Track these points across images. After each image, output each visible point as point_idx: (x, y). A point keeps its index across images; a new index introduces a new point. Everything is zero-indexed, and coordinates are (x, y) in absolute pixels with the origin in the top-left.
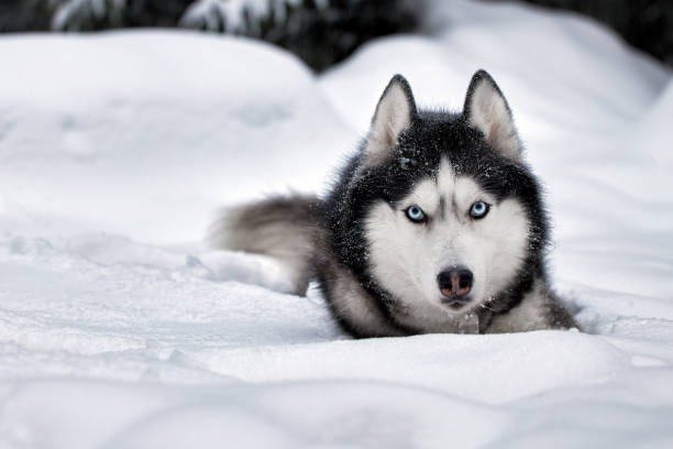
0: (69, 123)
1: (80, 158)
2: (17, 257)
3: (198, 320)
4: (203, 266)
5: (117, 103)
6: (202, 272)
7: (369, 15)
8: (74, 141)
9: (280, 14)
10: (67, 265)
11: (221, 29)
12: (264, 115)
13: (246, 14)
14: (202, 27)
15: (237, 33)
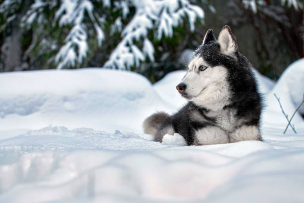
0: (65, 99)
1: (70, 111)
2: (55, 133)
3: (121, 149)
4: (121, 133)
5: (83, 92)
6: (121, 135)
7: (168, 65)
8: (68, 105)
9: (138, 64)
10: (73, 135)
11: (117, 68)
12: (134, 97)
13: (126, 64)
14: (111, 68)
15: (122, 69)
